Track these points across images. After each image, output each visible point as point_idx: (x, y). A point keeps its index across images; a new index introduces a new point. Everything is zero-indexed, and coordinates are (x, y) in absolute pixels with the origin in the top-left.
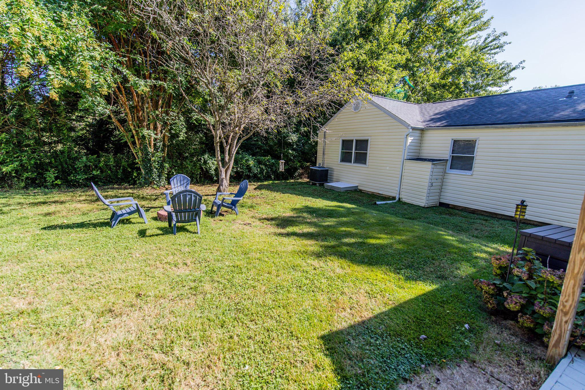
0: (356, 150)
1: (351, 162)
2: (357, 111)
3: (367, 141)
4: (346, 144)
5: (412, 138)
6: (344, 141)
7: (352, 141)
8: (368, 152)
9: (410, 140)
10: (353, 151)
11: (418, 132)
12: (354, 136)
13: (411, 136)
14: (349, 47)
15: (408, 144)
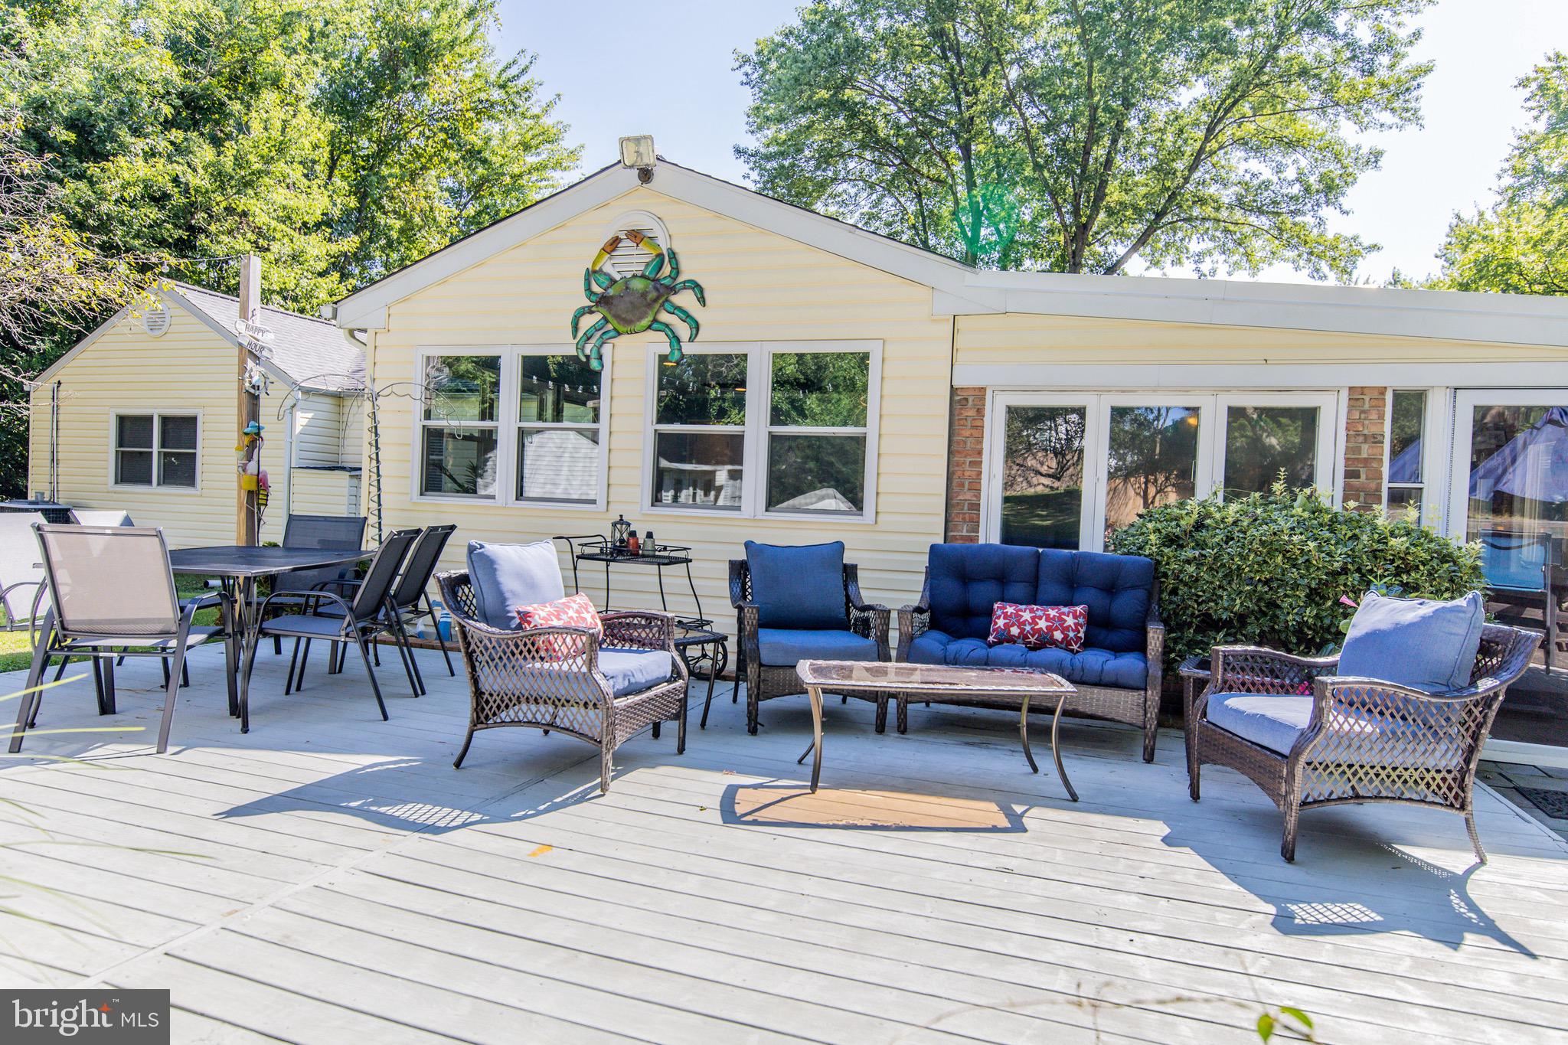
0: (163, 446)
1: (149, 482)
2: (157, 333)
3: (193, 420)
4: (131, 428)
5: (310, 415)
6: (122, 420)
7: (149, 419)
8: (199, 451)
9: (302, 419)
10: (156, 449)
11: (329, 400)
12: (156, 405)
13: (305, 410)
14: (140, 145)
15: (298, 429)
